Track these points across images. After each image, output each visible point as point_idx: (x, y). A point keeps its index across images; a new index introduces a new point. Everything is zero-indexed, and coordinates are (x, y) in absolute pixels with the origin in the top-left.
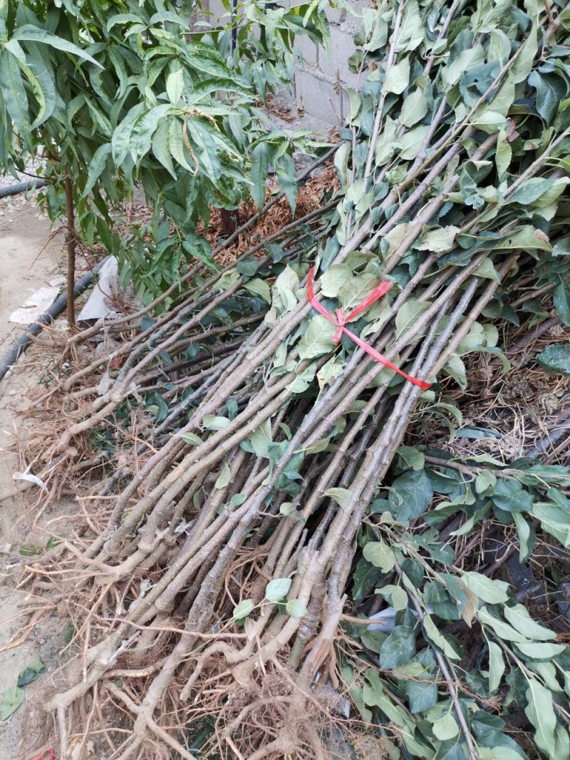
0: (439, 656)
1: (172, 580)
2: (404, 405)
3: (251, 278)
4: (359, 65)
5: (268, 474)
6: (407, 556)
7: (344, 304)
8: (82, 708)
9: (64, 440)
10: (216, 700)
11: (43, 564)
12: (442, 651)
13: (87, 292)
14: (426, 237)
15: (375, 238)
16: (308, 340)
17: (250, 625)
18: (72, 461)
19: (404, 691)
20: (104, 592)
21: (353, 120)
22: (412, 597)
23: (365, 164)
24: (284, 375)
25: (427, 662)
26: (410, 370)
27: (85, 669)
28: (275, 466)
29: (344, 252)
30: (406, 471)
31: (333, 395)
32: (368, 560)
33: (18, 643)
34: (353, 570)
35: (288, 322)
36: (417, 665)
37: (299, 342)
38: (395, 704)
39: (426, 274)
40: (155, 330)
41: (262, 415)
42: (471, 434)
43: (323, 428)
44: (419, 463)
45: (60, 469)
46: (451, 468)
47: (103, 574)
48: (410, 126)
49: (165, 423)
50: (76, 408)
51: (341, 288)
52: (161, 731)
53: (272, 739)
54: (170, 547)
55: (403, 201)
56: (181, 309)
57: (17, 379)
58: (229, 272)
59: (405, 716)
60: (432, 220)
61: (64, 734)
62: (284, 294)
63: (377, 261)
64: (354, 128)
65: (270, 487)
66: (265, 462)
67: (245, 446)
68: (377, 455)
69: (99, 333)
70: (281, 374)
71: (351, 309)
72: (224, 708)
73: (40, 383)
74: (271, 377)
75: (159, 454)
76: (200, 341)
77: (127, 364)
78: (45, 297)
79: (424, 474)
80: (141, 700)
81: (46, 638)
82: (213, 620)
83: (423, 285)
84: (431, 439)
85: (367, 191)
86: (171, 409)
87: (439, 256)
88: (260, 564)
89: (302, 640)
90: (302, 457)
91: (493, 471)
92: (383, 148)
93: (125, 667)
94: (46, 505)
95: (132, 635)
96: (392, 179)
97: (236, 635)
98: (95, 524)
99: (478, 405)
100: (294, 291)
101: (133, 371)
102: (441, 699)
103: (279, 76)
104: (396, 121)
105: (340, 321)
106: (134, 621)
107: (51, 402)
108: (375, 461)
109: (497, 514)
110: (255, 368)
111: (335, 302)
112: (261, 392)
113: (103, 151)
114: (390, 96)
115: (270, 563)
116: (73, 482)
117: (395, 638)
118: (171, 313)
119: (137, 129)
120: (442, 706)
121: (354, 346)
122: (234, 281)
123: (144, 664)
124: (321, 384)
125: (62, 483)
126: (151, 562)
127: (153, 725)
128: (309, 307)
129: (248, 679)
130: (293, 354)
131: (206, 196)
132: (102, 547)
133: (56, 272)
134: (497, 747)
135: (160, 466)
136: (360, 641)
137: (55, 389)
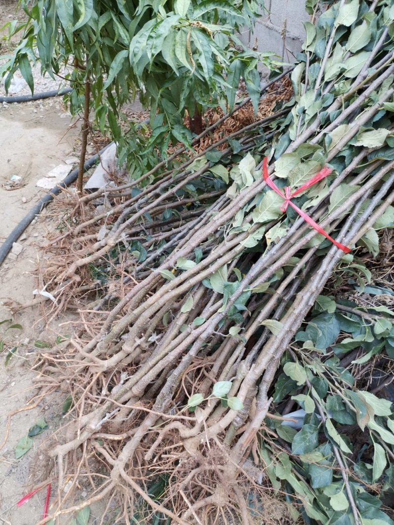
0: (336, 449)
1: (146, 374)
2: (329, 263)
3: (216, 164)
4: (315, 6)
5: (222, 305)
6: (317, 375)
7: (292, 184)
8: (75, 457)
9: (72, 269)
10: (171, 463)
11: (51, 354)
12: (339, 446)
13: (91, 170)
14: (361, 137)
15: (320, 135)
16: (261, 208)
17: (199, 411)
18: (76, 284)
19: (308, 471)
20: (95, 378)
21: (308, 47)
22: (318, 405)
23: (316, 80)
24: (240, 233)
25: (326, 453)
26: (336, 237)
27: (79, 430)
28: (229, 299)
29: (294, 145)
30: (321, 313)
31: (277, 251)
32: (288, 375)
33: (32, 407)
34: (275, 380)
35: (246, 194)
36: (318, 453)
37: (254, 210)
38: (299, 480)
39: (358, 165)
40: (141, 197)
41: (220, 261)
42: (372, 291)
43: (266, 275)
44: (332, 307)
45: (68, 289)
46: (355, 314)
47: (96, 365)
48: (354, 52)
49: (144, 263)
50: (81, 248)
51: (290, 171)
52: (129, 479)
53: (209, 494)
54: (144, 351)
55: (346, 108)
56: (161, 183)
57: (40, 226)
58: (199, 158)
59: (306, 489)
60: (367, 124)
61: (61, 474)
62: (244, 174)
63: (322, 152)
64: (308, 53)
65: (224, 314)
66: (220, 296)
67: (205, 283)
68: (306, 298)
69: (101, 196)
70: (238, 232)
71: (296, 188)
72: (177, 468)
73: (57, 229)
74: (230, 234)
75: (139, 285)
76: (173, 208)
77: (119, 220)
78: (61, 171)
79: (334, 316)
80: (117, 457)
81: (50, 406)
82: (171, 406)
83: (354, 174)
84: (338, 292)
85: (316, 100)
86: (149, 255)
87: (370, 151)
88: (208, 370)
89: (235, 427)
90: (249, 294)
91: (389, 319)
92: (330, 68)
93: (107, 432)
94: (56, 313)
95: (113, 410)
96: (339, 90)
97: (187, 418)
98: (90, 330)
99: (378, 270)
100: (251, 172)
101: (123, 226)
102: (335, 480)
103: (253, 11)
104: (344, 48)
105: (287, 196)
106: (116, 400)
107: (64, 242)
108: (303, 302)
109: (388, 351)
110: (219, 226)
111: (285, 182)
112: (221, 245)
113: (122, 54)
114: (341, 27)
115: (215, 369)
116: (76, 300)
117: (304, 433)
118: (153, 186)
119: (153, 34)
120: (336, 485)
121: (296, 215)
122: (203, 165)
123: (119, 432)
124: (269, 242)
125: (68, 299)
126: (129, 360)
127: (124, 474)
128: (264, 184)
129: (195, 450)
130: (248, 218)
131: (194, 95)
132: (95, 346)
133: (71, 154)
134: (375, 519)
135: (141, 293)
136: (275, 432)
137: (67, 233)
